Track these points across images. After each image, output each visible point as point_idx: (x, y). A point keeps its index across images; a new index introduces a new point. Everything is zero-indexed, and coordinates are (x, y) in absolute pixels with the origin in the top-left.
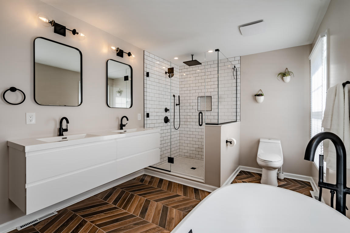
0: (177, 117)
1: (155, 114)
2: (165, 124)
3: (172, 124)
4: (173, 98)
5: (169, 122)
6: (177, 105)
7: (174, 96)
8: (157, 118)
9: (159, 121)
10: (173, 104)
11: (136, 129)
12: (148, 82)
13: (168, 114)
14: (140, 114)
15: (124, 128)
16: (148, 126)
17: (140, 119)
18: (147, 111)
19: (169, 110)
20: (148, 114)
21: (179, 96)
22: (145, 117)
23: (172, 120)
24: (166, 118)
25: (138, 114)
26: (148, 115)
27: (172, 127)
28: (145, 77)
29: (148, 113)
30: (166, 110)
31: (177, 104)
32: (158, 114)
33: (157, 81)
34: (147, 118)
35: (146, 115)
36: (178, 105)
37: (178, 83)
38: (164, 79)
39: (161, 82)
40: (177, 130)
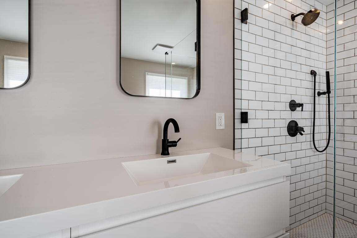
0: (322, 122)
1: (265, 115)
2: (290, 139)
3: (309, 138)
4: (310, 77)
5: (302, 134)
6: (319, 94)
7: (313, 73)
8: (270, 123)
9: (272, 132)
10: (310, 92)
11: (209, 154)
12: (245, 36)
13: (297, 115)
14: (223, 115)
15: (171, 149)
16: (245, 143)
17: (222, 127)
18: (243, 106)
19: (301, 105)
20: (246, 113)
21: (328, 73)
22: (238, 122)
23: (308, 130)
24: (294, 124)
25: (218, 115)
26: (244, 118)
27: (308, 145)
28: (238, 22)
29: (243, 111)
30: (293, 106)
31: (321, 91)
32: (273, 115)
33: (271, 35)
34: (243, 124)
35: (238, 116)
36: (324, 93)
37: (324, 44)
38: (288, 31)
39: (279, 37)
40: (321, 153)
